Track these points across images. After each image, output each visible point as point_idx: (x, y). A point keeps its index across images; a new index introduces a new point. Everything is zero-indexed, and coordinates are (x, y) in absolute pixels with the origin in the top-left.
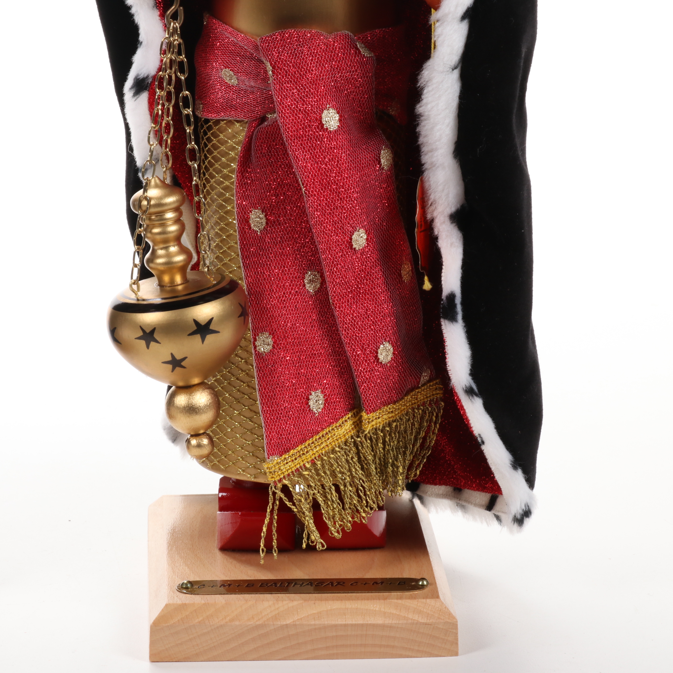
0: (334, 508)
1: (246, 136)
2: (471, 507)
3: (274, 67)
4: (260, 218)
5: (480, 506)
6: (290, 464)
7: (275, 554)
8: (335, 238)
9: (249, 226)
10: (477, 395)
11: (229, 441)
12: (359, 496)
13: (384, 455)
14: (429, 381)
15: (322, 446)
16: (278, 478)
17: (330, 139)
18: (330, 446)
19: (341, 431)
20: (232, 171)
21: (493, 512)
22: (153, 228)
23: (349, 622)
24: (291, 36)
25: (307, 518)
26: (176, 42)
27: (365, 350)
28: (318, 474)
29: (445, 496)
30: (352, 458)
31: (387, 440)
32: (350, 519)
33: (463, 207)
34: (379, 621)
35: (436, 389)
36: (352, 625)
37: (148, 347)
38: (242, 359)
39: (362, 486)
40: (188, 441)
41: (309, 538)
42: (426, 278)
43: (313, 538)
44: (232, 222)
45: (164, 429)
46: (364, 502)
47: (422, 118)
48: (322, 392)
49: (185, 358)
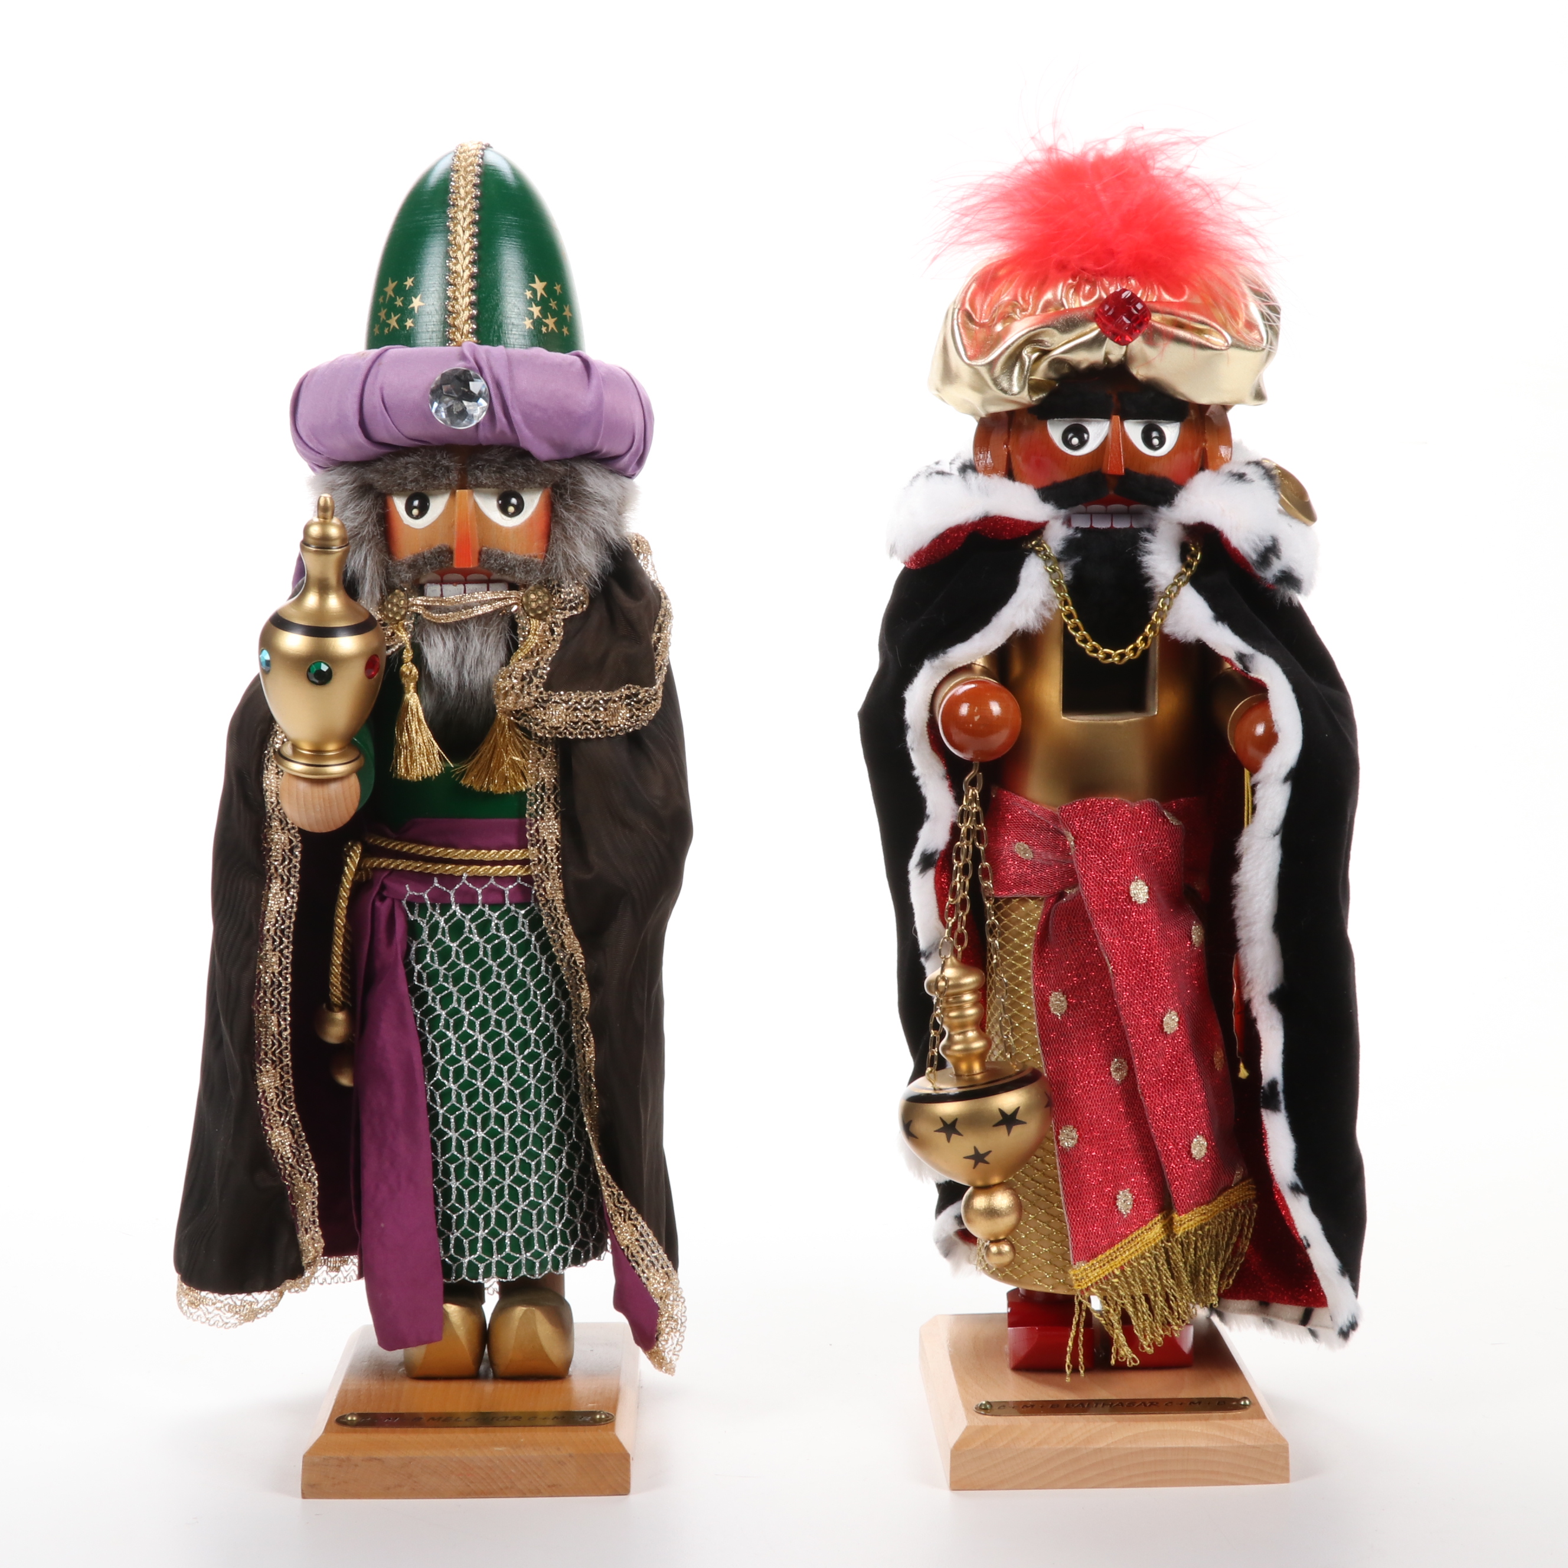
0: (1144, 1320)
1: (1043, 913)
2: (1281, 1323)
3: (1076, 837)
4: (1060, 1001)
5: (1293, 1321)
6: (1098, 1270)
7: (1082, 1372)
8: (1145, 1021)
9: (1049, 1011)
10: (1303, 1193)
11: (1023, 1248)
12: (1170, 1307)
13: (1195, 1262)
14: (1242, 1180)
15: (1131, 1251)
16: (1085, 1286)
17: (1139, 913)
18: (1140, 1251)
19: (1151, 1235)
20: (1027, 952)
21: (1308, 1326)
22: (951, 1011)
23: (1169, 1445)
24: (1093, 804)
25: (1117, 1331)
26: (974, 810)
27: (1178, 1144)
28: (1127, 1282)
29: (1250, 1311)
30: (1163, 1265)
31: (1199, 1245)
32: (1162, 1332)
33: (1282, 986)
34: (1202, 1444)
35: (1249, 1189)
36: (1172, 1449)
37: (949, 1140)
38: (1038, 1157)
39: (1173, 1296)
40: (988, 1248)
41: (1117, 1353)
42: (1242, 1065)
43: (1122, 1353)
44: (1025, 1008)
45: (937, 1243)
46: (1176, 1314)
47: (1239, 889)
48: (1130, 1191)
49: (989, 1152)
